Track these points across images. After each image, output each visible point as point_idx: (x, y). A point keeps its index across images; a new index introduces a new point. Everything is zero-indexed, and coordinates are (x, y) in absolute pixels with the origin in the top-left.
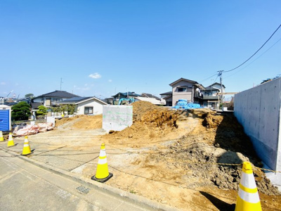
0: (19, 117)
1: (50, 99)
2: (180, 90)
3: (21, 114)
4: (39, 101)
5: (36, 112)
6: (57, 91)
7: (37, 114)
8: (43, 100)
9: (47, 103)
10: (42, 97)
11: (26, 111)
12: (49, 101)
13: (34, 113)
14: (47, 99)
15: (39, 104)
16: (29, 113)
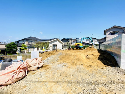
0: (11, 51)
1: (28, 41)
2: (113, 34)
3: (11, 49)
4: (22, 42)
5: (20, 48)
6: (31, 37)
7: (21, 50)
8: (24, 41)
9: (26, 43)
10: (24, 40)
11: (14, 48)
12: (27, 42)
13: (19, 49)
14: (26, 41)
15: (22, 44)
16: (16, 49)
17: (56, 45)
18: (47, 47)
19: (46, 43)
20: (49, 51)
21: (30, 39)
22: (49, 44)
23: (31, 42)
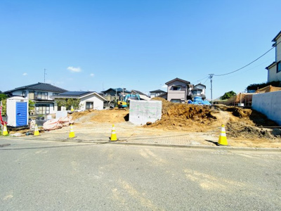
1: (34, 92)
2: (175, 88)
4: (20, 94)
6: (39, 84)
8: (24, 92)
9: (30, 97)
12: (32, 94)
14: (30, 92)
17: (92, 103)
18: (77, 106)
19: (74, 99)
20: (79, 111)
21: (39, 87)
22: (79, 102)
23: (41, 93)
